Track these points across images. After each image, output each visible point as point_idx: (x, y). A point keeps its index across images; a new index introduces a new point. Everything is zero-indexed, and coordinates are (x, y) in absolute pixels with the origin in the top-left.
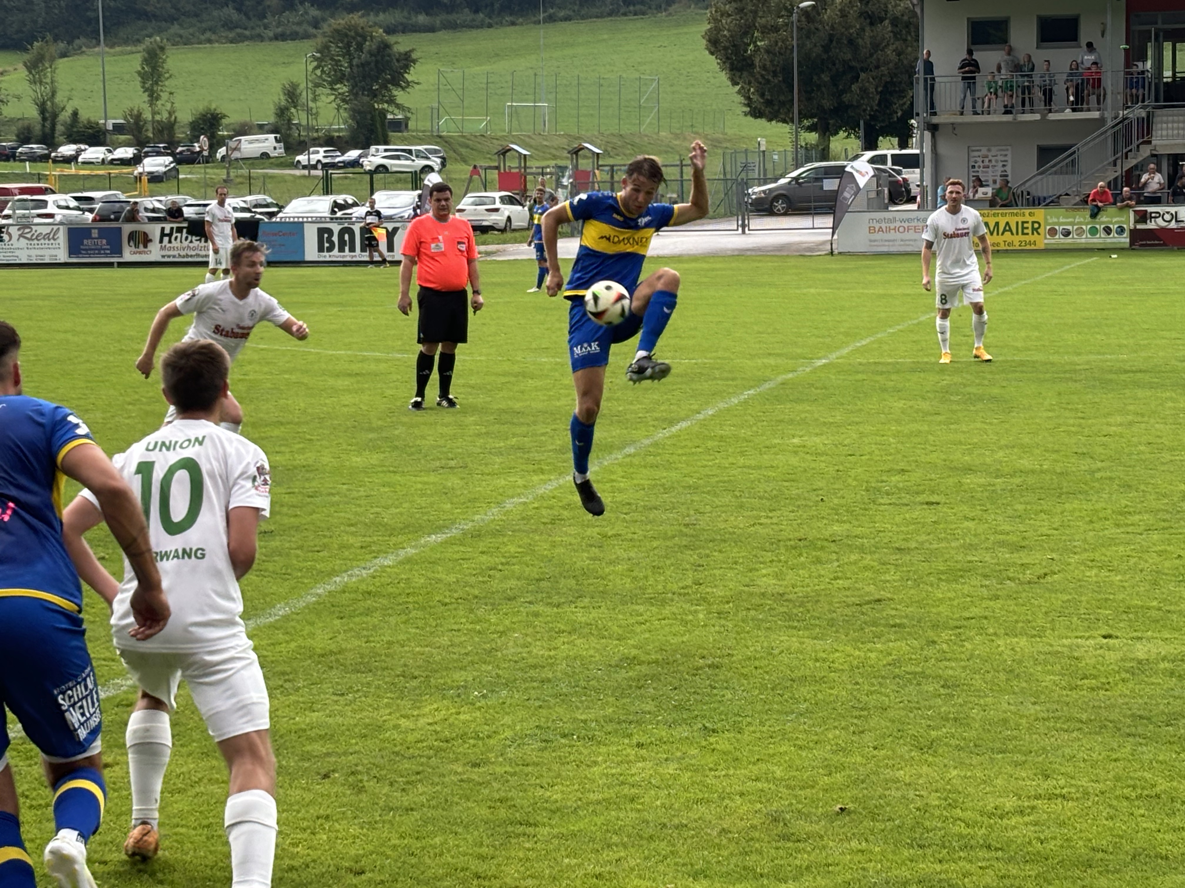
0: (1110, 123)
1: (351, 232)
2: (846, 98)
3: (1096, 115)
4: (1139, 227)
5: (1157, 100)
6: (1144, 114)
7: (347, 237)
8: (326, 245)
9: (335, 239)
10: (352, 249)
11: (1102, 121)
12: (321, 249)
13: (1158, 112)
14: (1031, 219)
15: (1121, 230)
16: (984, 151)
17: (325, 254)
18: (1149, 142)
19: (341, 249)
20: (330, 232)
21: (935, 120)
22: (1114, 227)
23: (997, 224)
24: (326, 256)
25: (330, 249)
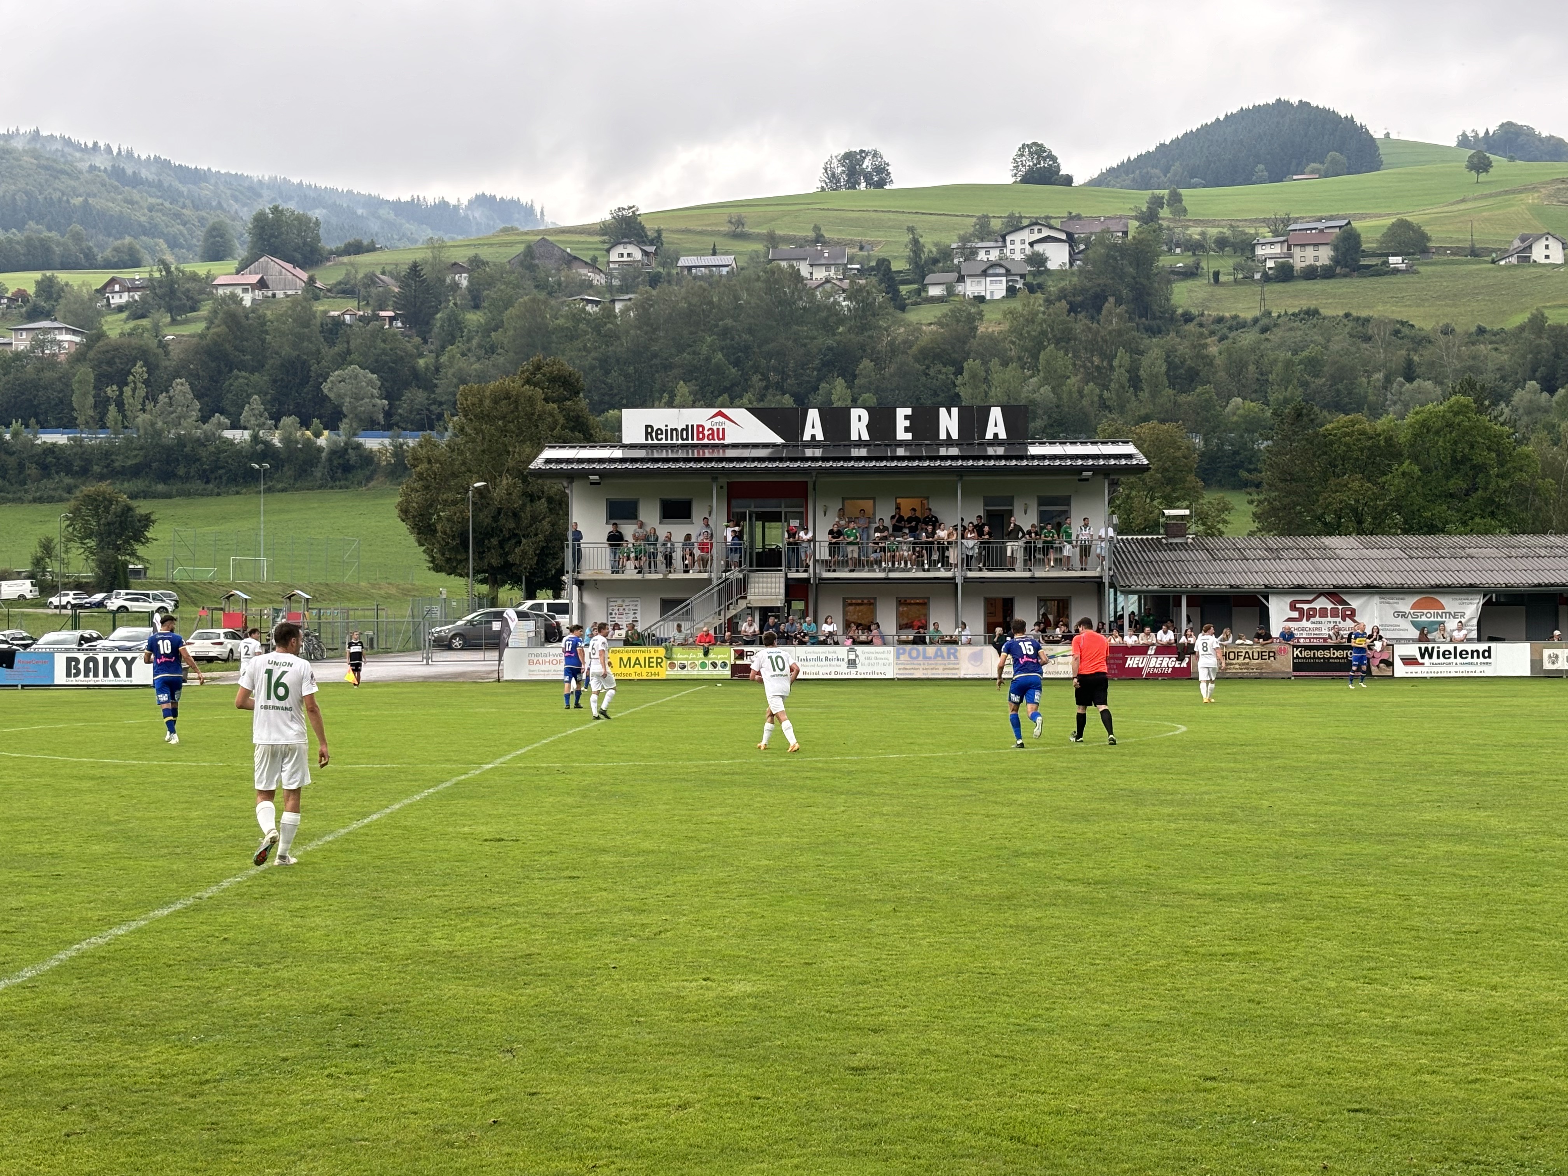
0: (715, 582)
1: (95, 661)
2: (510, 559)
3: (705, 576)
4: (738, 662)
5: (751, 566)
6: (741, 576)
7: (91, 665)
8: (74, 671)
9: (81, 666)
10: (96, 675)
11: (709, 581)
12: (68, 674)
13: (752, 574)
14: (655, 656)
15: (724, 665)
16: (619, 602)
17: (72, 678)
18: (745, 598)
19: (86, 675)
20: (77, 660)
21: (581, 577)
22: (719, 663)
23: (629, 659)
24: (73, 681)
25: (77, 675)
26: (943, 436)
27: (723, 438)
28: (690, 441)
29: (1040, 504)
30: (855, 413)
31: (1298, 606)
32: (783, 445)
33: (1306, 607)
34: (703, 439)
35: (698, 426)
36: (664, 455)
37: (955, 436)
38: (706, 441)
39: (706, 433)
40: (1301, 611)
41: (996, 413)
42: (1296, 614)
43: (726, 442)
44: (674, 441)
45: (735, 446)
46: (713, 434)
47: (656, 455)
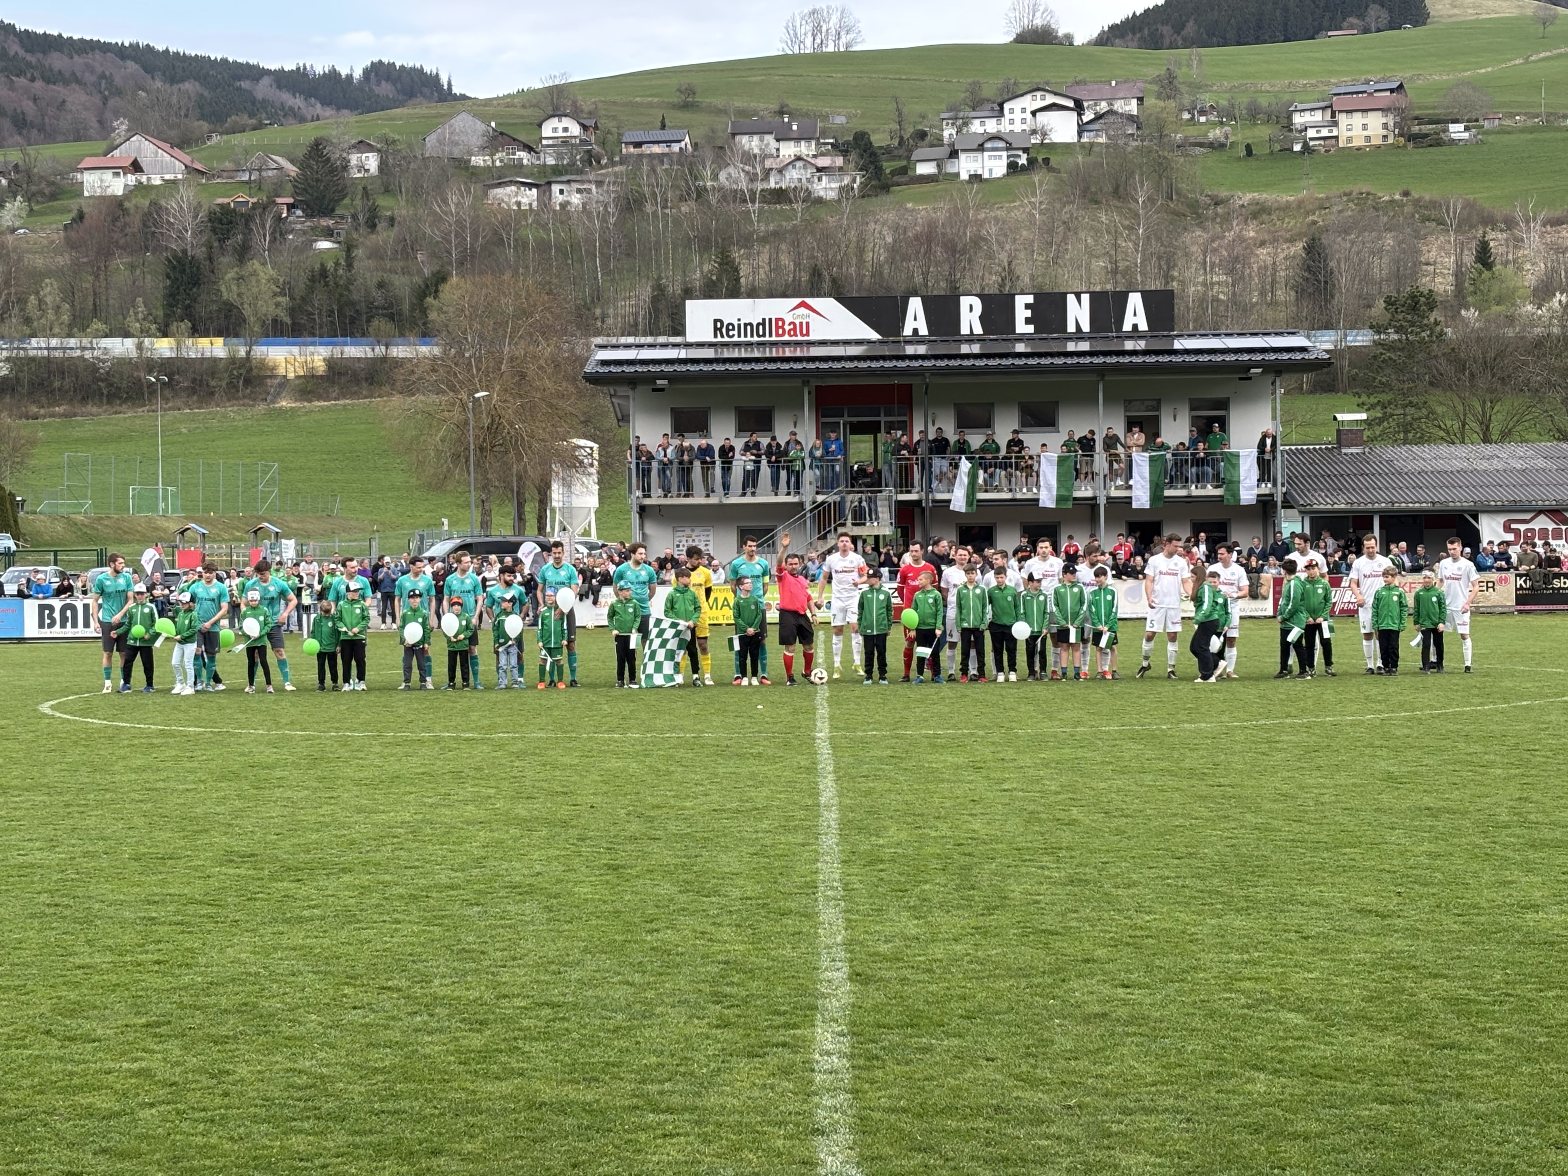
1: (74, 609)
7: (69, 613)
8: (47, 621)
9: (57, 615)
10: (75, 625)
12: (41, 625)
16: (688, 532)
17: (46, 630)
19: (63, 626)
20: (51, 608)
21: (647, 501)
24: (46, 633)
25: (51, 625)
26: (1071, 328)
27: (808, 334)
28: (767, 338)
29: (1192, 409)
30: (965, 302)
31: (1513, 526)
32: (880, 342)
33: (1522, 527)
34: (783, 335)
35: (777, 320)
36: (736, 355)
37: (1086, 327)
38: (786, 338)
39: (787, 328)
40: (1517, 532)
41: (1135, 301)
42: (1510, 537)
43: (812, 337)
44: (749, 339)
45: (823, 343)
46: (795, 329)
47: (727, 354)
